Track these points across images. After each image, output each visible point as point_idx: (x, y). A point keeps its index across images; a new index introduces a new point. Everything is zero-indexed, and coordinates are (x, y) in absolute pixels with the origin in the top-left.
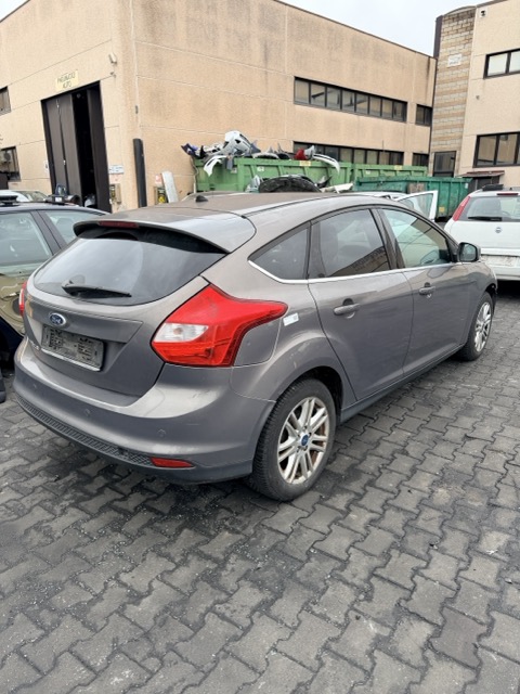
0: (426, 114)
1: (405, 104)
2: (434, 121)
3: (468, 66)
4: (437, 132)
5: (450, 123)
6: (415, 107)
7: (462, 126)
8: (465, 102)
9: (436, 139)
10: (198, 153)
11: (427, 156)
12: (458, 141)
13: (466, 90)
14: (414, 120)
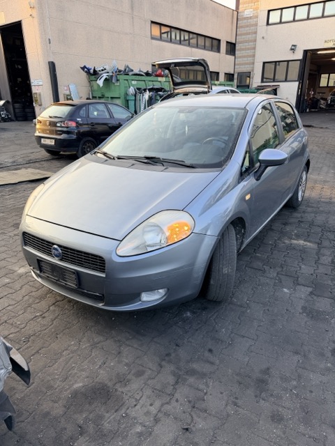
0: (232, 48)
1: (219, 41)
2: (237, 52)
3: (257, 17)
4: (239, 60)
5: (246, 54)
6: (225, 43)
7: (254, 56)
8: (255, 41)
9: (238, 65)
10: (92, 71)
11: (233, 75)
12: (252, 66)
13: (256, 33)
14: (225, 52)
